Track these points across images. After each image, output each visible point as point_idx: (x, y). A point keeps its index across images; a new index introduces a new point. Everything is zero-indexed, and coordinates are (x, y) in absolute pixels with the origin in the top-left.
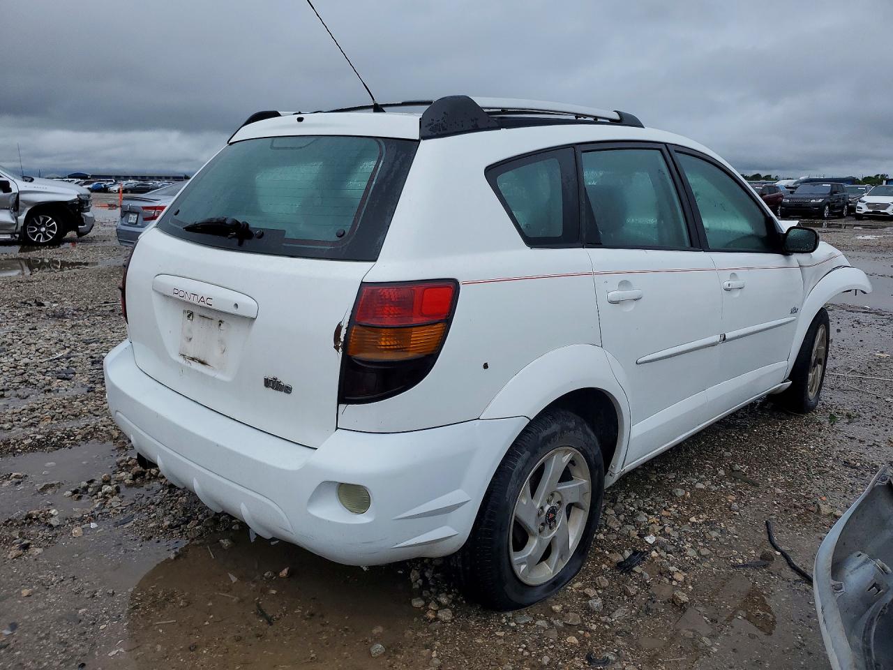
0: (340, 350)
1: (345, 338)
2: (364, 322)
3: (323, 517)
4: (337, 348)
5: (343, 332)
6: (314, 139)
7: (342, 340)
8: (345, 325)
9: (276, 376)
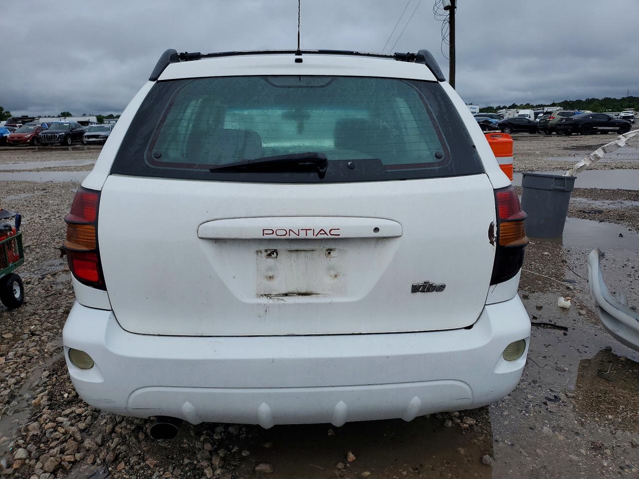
0: (495, 243)
1: (497, 234)
2: (510, 218)
3: (502, 372)
4: (492, 243)
5: (495, 229)
6: (330, 79)
7: (495, 236)
8: (495, 223)
9: (426, 280)
